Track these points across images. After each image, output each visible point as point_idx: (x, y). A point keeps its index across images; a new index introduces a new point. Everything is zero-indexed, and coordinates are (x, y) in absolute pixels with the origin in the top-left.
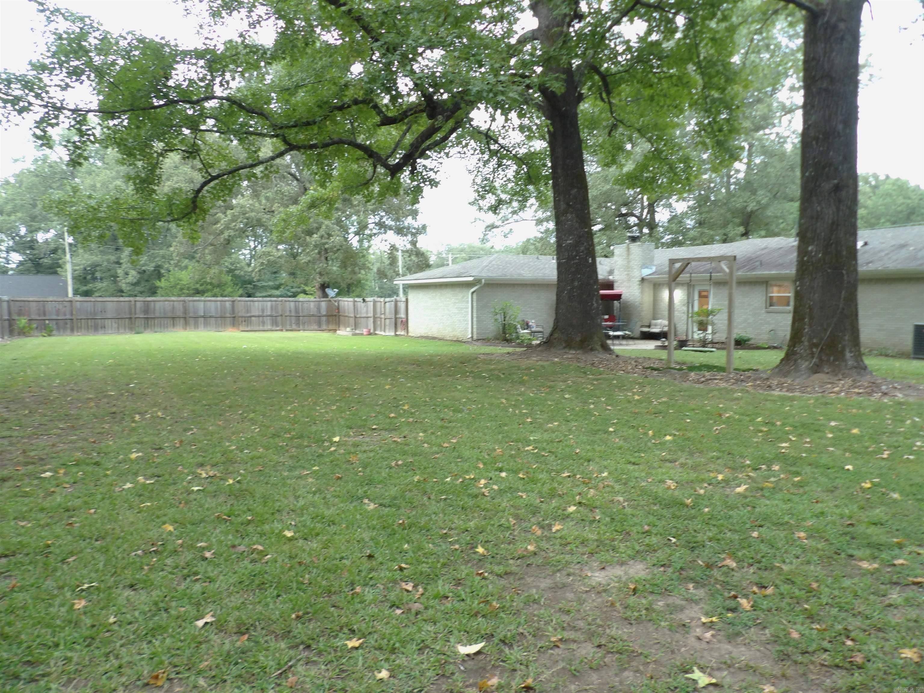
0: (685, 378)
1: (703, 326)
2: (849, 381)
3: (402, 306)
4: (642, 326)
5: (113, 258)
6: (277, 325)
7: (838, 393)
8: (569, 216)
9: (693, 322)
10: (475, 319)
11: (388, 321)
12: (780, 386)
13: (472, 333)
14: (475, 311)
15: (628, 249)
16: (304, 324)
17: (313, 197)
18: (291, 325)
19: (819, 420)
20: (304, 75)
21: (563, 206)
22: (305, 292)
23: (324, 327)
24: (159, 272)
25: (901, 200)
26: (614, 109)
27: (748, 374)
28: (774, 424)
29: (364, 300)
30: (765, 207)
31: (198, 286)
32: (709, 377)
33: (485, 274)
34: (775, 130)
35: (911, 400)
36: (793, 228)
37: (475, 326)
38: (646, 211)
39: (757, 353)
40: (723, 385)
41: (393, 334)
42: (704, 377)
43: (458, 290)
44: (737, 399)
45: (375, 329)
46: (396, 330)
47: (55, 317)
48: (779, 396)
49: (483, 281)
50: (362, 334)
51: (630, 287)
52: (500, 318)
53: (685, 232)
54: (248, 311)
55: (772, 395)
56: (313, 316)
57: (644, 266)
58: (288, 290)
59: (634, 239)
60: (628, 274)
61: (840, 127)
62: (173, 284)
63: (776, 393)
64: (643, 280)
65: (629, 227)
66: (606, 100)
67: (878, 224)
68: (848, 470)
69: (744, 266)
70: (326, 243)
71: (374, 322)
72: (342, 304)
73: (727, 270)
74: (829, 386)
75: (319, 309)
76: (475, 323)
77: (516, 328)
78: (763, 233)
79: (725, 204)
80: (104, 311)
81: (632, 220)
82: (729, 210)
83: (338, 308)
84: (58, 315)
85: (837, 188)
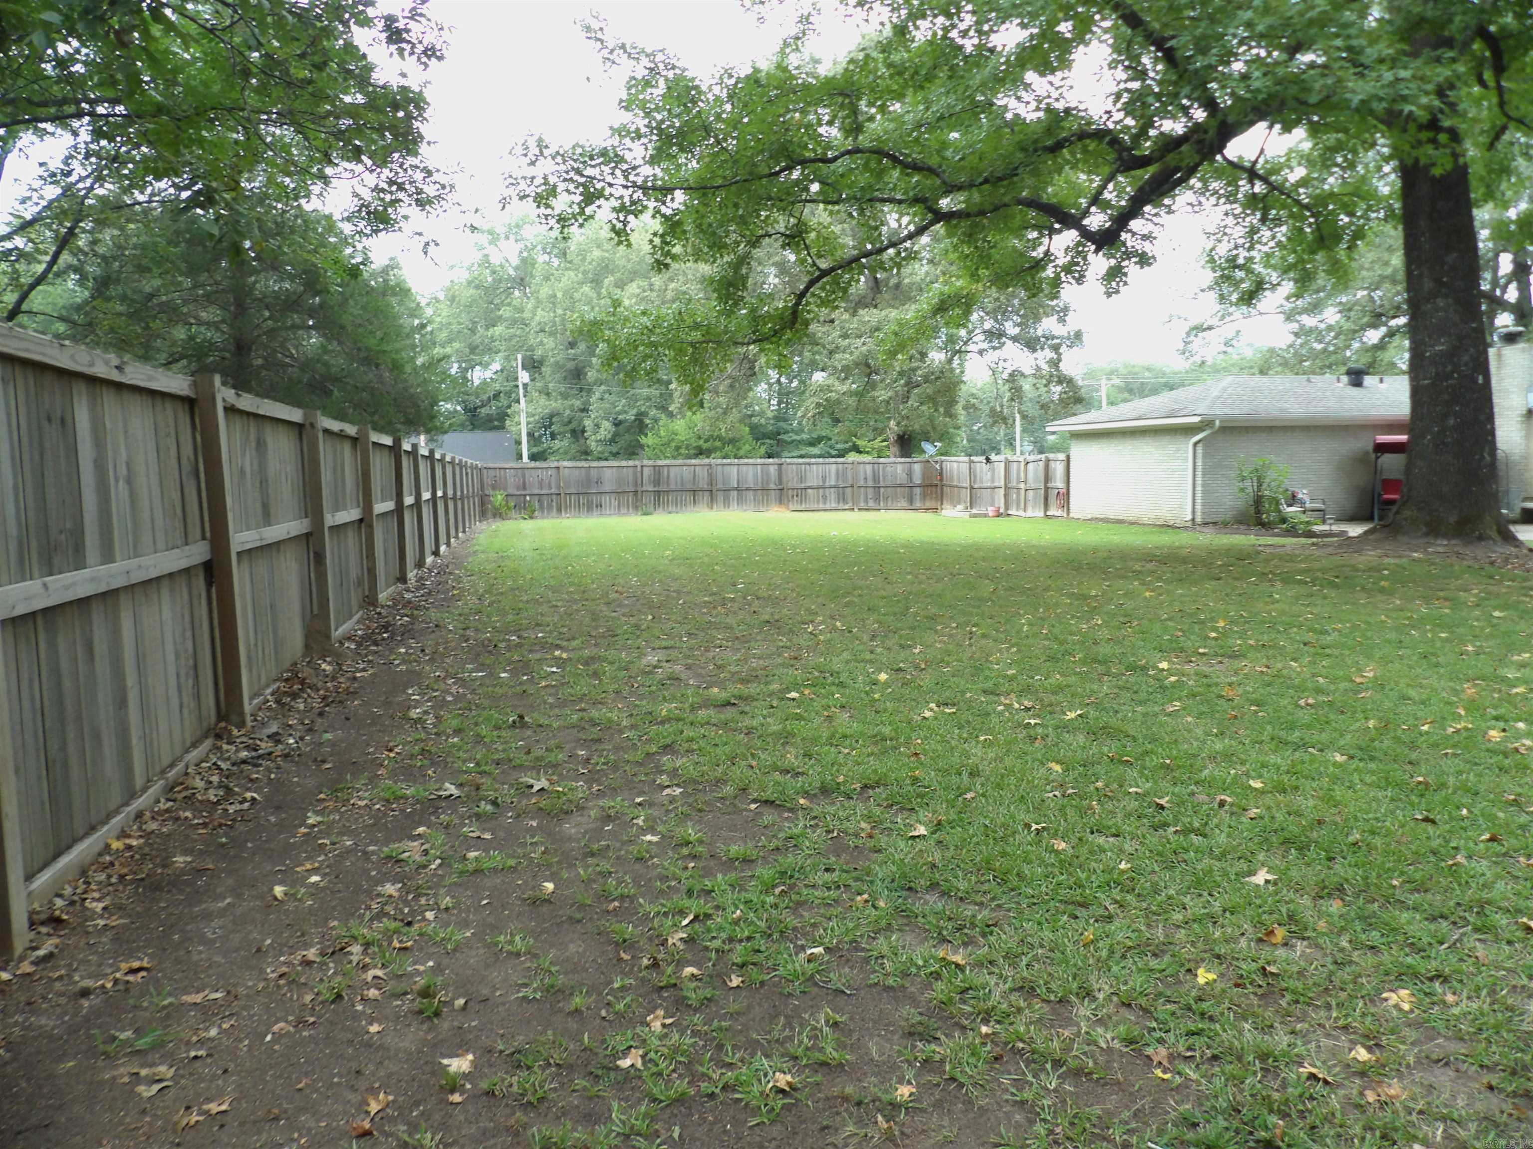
3: (1058, 469)
4: (1525, 499)
5: (578, 403)
6: (845, 501)
8: (1441, 302)
10: (1199, 489)
11: (1031, 494)
13: (1194, 512)
14: (1199, 474)
15: (1499, 356)
16: (886, 499)
17: (942, 294)
18: (866, 501)
20: (951, 100)
21: (1428, 285)
22: (857, 449)
23: (918, 504)
24: (641, 422)
26: (1506, 97)
29: (988, 460)
31: (701, 442)
33: (1220, 411)
37: (1199, 501)
41: (1042, 514)
43: (1166, 439)
45: (1007, 508)
46: (1046, 509)
47: (536, 491)
49: (1217, 423)
50: (986, 516)
52: (1250, 486)
54: (802, 479)
56: (901, 486)
57: (1531, 387)
58: (831, 447)
59: (1511, 338)
62: (665, 440)
64: (1529, 413)
66: (1492, 84)
70: (919, 368)
71: (1006, 496)
72: (947, 466)
75: (910, 475)
76: (1199, 495)
77: (1278, 503)
80: (599, 482)
83: (941, 474)
84: (541, 488)
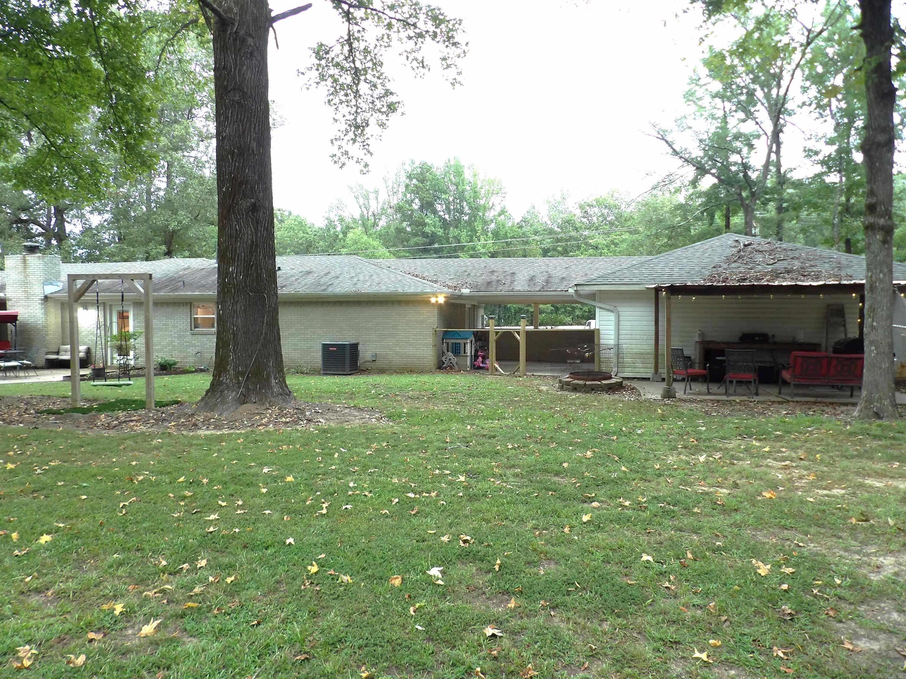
0: (92, 424)
1: (123, 351)
2: (276, 410)
4: (47, 353)
7: (266, 425)
9: (112, 347)
12: (207, 423)
15: (25, 261)
19: (251, 467)
25: (301, 234)
27: (170, 409)
28: (199, 484)
30: (187, 228)
32: (123, 419)
34: (193, 154)
35: (333, 424)
36: (214, 251)
38: (53, 220)
39: (183, 378)
40: (141, 428)
42: (117, 418)
44: (157, 448)
48: (206, 437)
51: (28, 306)
53: (101, 246)
55: (198, 437)
57: (47, 282)
59: (32, 250)
60: (26, 291)
61: (254, 145)
63: (202, 433)
64: (46, 298)
65: (31, 236)
67: (286, 253)
68: (290, 544)
69: (166, 286)
73: (142, 290)
74: (258, 417)
78: (187, 253)
79: (146, 221)
81: (35, 229)
82: (150, 227)
85: (254, 208)
